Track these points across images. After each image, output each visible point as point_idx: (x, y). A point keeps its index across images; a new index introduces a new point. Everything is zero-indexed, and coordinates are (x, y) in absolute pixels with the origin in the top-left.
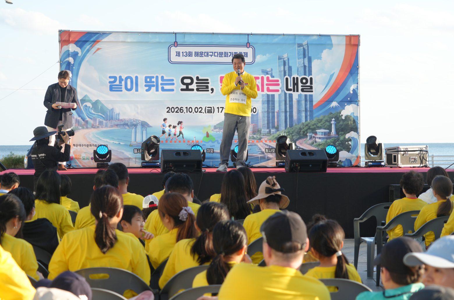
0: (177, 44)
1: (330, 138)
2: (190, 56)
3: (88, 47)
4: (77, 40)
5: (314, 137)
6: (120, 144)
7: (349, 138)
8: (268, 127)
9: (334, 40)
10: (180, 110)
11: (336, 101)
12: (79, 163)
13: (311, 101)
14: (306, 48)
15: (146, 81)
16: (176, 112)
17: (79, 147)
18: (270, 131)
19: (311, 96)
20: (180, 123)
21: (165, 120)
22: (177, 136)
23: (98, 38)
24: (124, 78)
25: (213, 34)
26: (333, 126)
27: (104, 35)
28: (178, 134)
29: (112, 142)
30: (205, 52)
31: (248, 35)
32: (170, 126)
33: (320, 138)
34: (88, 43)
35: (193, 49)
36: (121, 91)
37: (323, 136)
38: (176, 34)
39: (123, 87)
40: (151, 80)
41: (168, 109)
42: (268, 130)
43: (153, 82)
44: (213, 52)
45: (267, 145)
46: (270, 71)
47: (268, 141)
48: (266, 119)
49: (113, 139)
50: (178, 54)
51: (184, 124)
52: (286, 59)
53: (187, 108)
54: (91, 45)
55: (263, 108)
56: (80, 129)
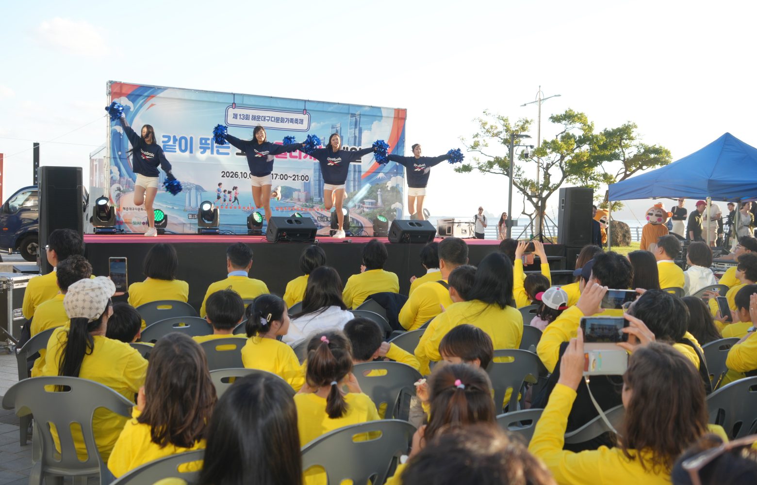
0: (235, 106)
1: (377, 208)
2: (247, 119)
3: (141, 102)
4: (130, 92)
5: (362, 207)
6: (173, 208)
7: (394, 208)
8: (320, 196)
9: (384, 113)
10: (235, 175)
11: (383, 173)
12: (129, 228)
13: (360, 172)
14: (358, 119)
15: (201, 143)
16: (231, 177)
17: (129, 211)
18: (321, 200)
19: (360, 166)
20: (235, 188)
21: (220, 184)
22: (232, 201)
23: (153, 92)
24: (178, 138)
25: (271, 97)
26: (379, 197)
27: (159, 91)
28: (233, 199)
29: (165, 206)
30: (262, 116)
31: (305, 101)
32: (225, 191)
33: (367, 208)
34: (141, 97)
35: (251, 113)
36: (175, 152)
37: (370, 206)
38: (234, 94)
39: (177, 148)
40: (206, 141)
41: (223, 173)
42: (319, 199)
43: (209, 144)
44: (270, 117)
45: (319, 213)
46: (322, 140)
47: (320, 210)
48: (317, 187)
49: (166, 203)
50: (235, 116)
51: (239, 190)
52: (338, 129)
53: (241, 173)
54: (144, 100)
55: (315, 177)
56: (130, 191)
